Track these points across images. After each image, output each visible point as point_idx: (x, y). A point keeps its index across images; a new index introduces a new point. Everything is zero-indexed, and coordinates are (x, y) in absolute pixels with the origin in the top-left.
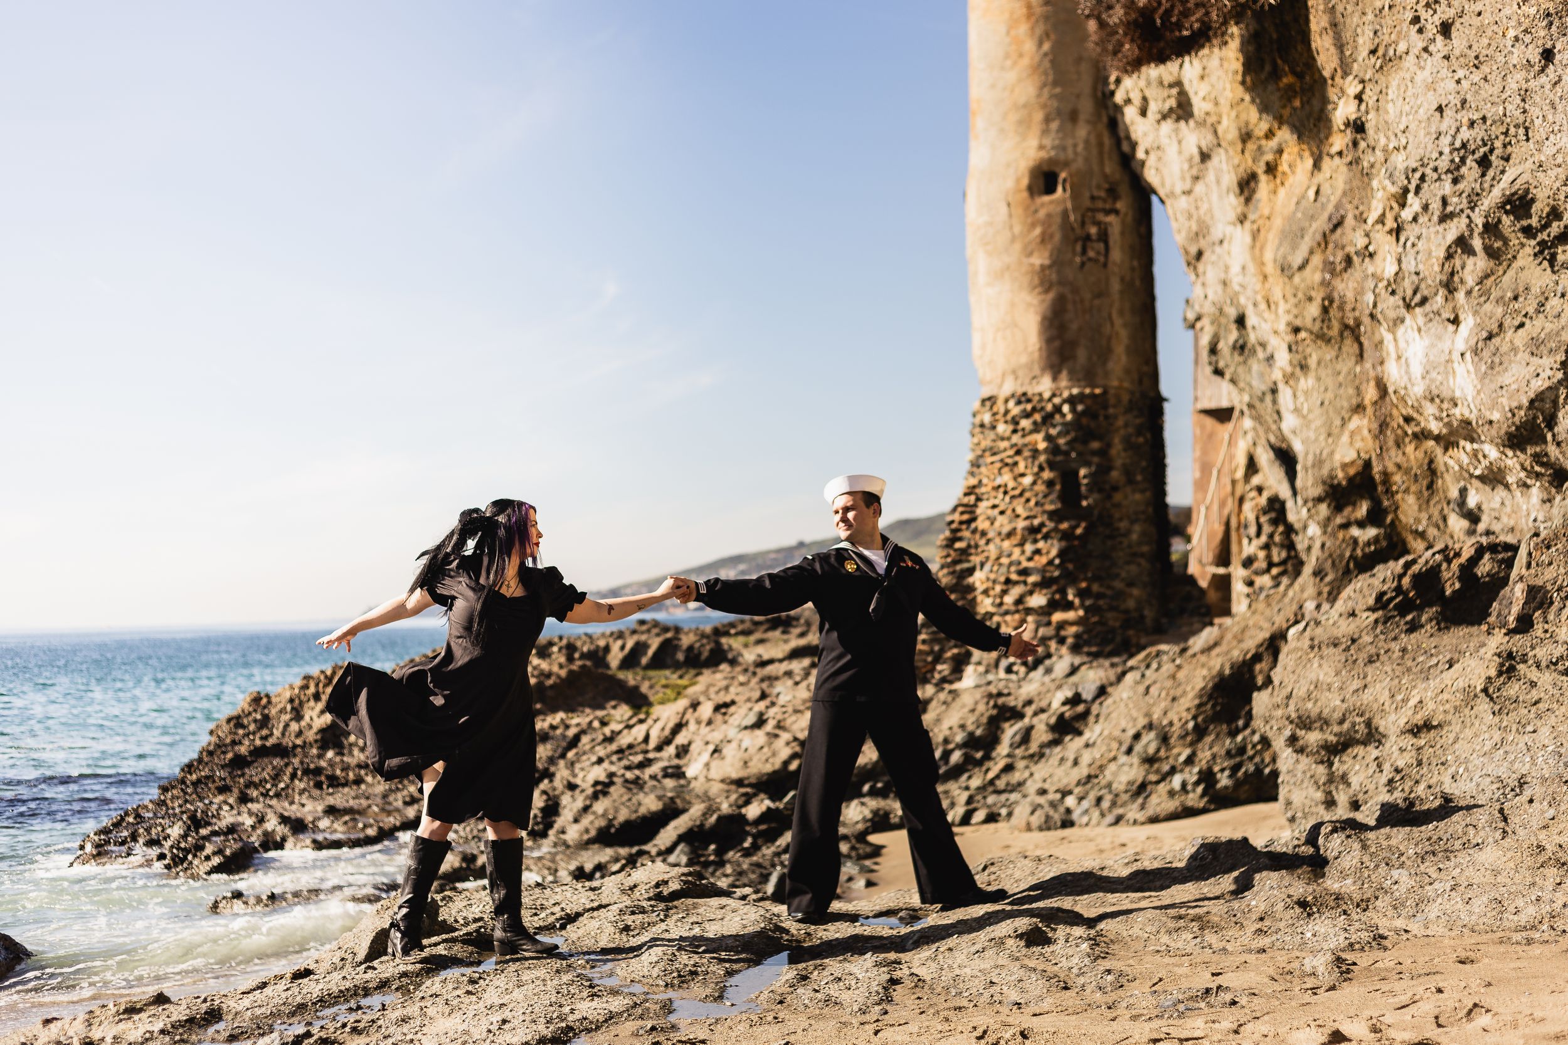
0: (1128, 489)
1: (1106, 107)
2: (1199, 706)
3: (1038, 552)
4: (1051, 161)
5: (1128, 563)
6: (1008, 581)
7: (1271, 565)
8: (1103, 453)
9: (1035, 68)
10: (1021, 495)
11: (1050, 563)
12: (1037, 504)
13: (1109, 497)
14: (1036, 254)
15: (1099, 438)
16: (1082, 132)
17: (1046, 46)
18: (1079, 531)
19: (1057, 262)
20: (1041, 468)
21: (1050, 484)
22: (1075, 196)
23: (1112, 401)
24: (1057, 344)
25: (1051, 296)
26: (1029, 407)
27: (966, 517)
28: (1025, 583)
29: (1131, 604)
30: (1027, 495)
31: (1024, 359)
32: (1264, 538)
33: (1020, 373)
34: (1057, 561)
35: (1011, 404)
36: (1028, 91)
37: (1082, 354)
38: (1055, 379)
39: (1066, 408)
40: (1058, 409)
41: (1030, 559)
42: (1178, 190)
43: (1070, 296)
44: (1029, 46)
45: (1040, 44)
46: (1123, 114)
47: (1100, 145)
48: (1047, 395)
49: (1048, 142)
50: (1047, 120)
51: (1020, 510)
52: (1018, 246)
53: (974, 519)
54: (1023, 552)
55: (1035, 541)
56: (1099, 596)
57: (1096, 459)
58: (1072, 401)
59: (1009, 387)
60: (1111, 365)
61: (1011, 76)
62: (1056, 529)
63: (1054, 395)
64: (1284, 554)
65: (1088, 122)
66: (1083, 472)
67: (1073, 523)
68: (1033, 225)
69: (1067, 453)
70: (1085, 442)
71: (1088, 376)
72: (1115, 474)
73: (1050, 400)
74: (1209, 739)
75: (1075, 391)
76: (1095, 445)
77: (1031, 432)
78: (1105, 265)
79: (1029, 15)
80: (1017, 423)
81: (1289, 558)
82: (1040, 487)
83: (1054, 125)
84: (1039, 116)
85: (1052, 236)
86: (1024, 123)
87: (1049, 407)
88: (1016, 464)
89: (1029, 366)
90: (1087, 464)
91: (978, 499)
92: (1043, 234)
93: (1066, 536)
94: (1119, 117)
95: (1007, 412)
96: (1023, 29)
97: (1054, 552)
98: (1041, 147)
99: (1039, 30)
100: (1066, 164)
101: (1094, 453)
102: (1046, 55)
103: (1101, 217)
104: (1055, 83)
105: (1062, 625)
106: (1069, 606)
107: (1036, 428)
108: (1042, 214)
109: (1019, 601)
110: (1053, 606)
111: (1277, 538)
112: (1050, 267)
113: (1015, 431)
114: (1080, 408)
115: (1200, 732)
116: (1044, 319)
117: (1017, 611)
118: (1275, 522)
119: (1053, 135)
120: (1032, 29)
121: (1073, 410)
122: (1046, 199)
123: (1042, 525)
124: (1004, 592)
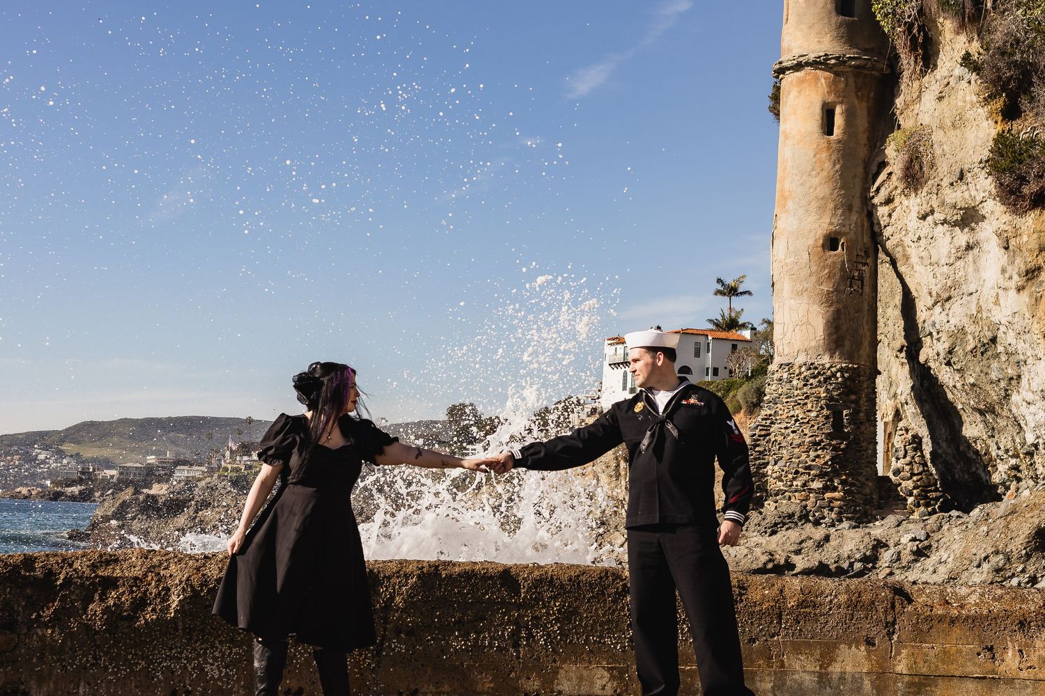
0: (867, 424)
1: (867, 205)
2: (1029, 542)
3: (818, 456)
4: (836, 232)
5: (866, 467)
6: (797, 472)
7: (913, 474)
8: (856, 402)
9: (829, 179)
10: (808, 423)
11: (826, 463)
12: (818, 428)
13: (859, 428)
14: (824, 284)
15: (855, 393)
16: (854, 217)
17: (838, 167)
18: (842, 446)
19: (837, 290)
20: (822, 408)
21: (827, 417)
22: (849, 254)
23: (862, 373)
24: (834, 337)
25: (832, 309)
26: (816, 372)
27: (763, 433)
28: (809, 474)
29: (867, 491)
30: (812, 423)
31: (813, 344)
32: (908, 459)
33: (810, 352)
34: (830, 463)
35: (803, 369)
36: (824, 190)
37: (847, 344)
38: (831, 357)
39: (839, 375)
40: (834, 375)
41: (814, 461)
42: (943, 262)
43: (843, 310)
44: (828, 165)
45: (834, 165)
46: (877, 211)
47: (863, 226)
48: (827, 366)
49: (835, 221)
50: (836, 208)
51: (806, 431)
52: (814, 279)
53: (769, 434)
54: (808, 456)
55: (816, 450)
56: (852, 485)
57: (853, 406)
58: (841, 370)
59: (801, 359)
60: (861, 352)
61: (816, 181)
62: (830, 445)
63: (831, 367)
64: (921, 469)
65: (857, 212)
66: (845, 412)
67: (839, 441)
68: (824, 267)
69: (837, 401)
70: (848, 395)
71: (850, 357)
72: (861, 414)
73: (829, 369)
74: (1033, 560)
75: (844, 365)
76: (853, 397)
77: (816, 387)
78: (861, 295)
79: (828, 148)
80: (808, 381)
81: (924, 471)
82: (821, 419)
83: (840, 212)
84: (831, 205)
85: (834, 275)
86: (821, 209)
87: (829, 373)
88: (806, 404)
89: (816, 348)
90: (849, 408)
91: (772, 423)
92: (830, 272)
93: (835, 448)
94: (874, 211)
95: (800, 374)
96: (824, 155)
97: (828, 457)
98: (831, 224)
99: (834, 157)
100: (845, 234)
101: (852, 402)
102: (837, 171)
103: (860, 266)
104: (842, 188)
105: (831, 500)
106: (835, 489)
107: (820, 384)
108: (830, 261)
109: (804, 485)
110: (826, 488)
111: (917, 459)
112: (833, 292)
113: (805, 385)
114: (846, 375)
115: (1028, 556)
116: (828, 321)
117: (804, 490)
118: (915, 449)
119: (838, 217)
120: (830, 155)
121: (842, 376)
122: (832, 253)
123: (822, 441)
124: (794, 479)
